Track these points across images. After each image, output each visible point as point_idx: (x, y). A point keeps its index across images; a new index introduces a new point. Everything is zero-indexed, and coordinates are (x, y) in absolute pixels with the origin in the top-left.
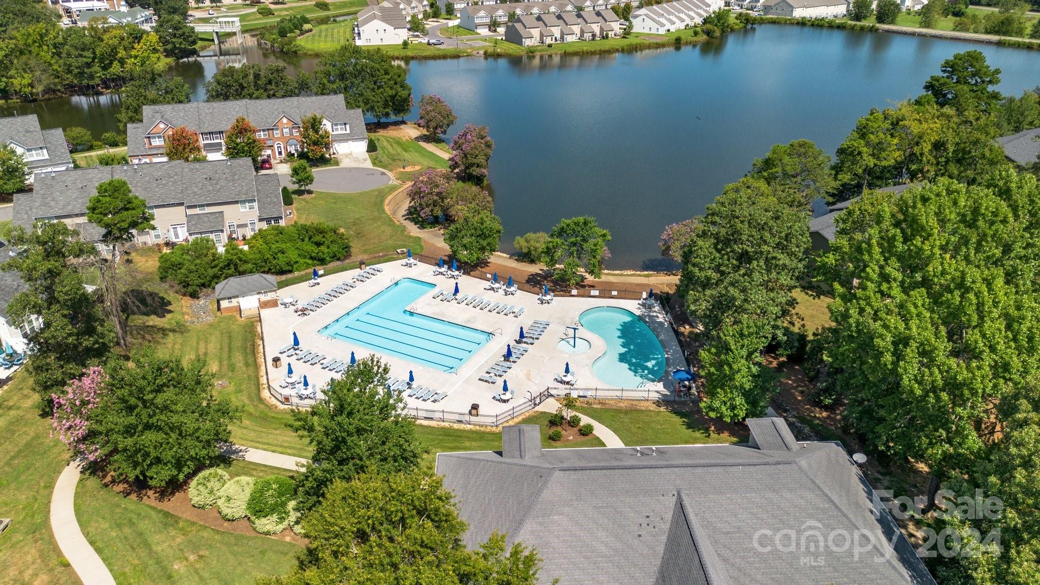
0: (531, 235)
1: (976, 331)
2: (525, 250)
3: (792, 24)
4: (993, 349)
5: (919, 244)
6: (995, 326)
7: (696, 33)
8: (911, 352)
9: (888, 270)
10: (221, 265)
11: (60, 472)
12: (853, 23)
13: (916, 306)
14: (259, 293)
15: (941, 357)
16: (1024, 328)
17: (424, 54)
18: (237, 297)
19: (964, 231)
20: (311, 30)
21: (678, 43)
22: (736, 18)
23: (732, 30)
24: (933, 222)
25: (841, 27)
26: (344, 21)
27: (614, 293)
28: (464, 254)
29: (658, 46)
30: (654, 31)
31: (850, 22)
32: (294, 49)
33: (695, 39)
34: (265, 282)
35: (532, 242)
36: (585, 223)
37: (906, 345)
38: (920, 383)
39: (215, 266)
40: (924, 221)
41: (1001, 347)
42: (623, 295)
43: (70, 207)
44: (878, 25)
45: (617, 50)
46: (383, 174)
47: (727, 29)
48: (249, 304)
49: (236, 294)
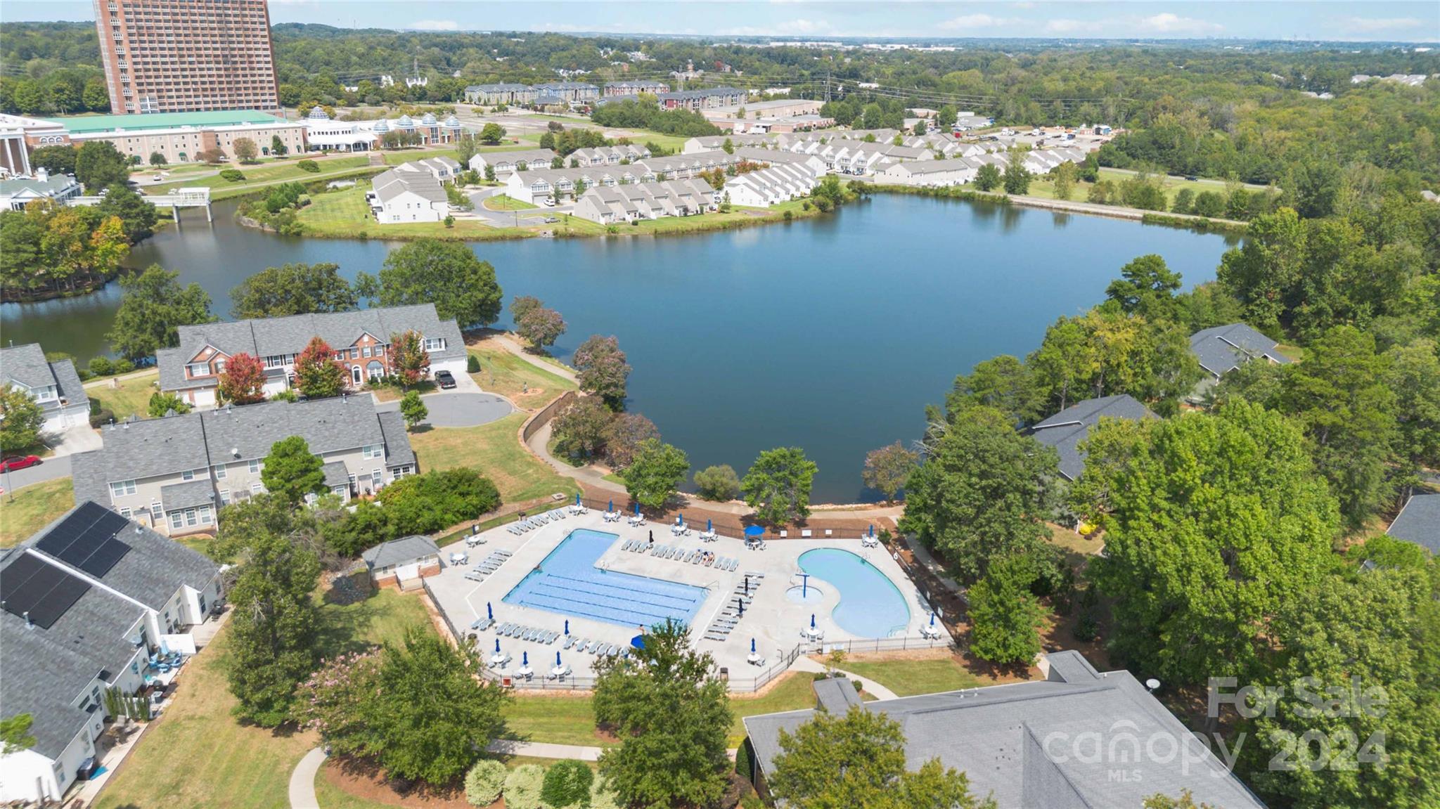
0: (712, 468)
1: (1248, 553)
2: (709, 487)
3: (912, 194)
4: (1264, 568)
5: (1182, 475)
6: (1262, 549)
7: (806, 207)
8: (1195, 576)
9: (1156, 500)
10: (359, 527)
11: (287, 786)
12: (982, 193)
13: (1188, 534)
14: (419, 559)
15: (1220, 581)
16: (1286, 549)
17: (476, 235)
18: (393, 566)
19: (1218, 461)
20: (308, 203)
21: (788, 218)
22: (848, 187)
23: (847, 202)
24: (1191, 455)
25: (968, 199)
26: (347, 188)
27: (829, 532)
28: (645, 497)
29: (766, 222)
30: (755, 204)
31: (978, 192)
32: (296, 230)
33: (806, 213)
34: (425, 546)
35: (717, 477)
36: (792, 456)
37: (1189, 570)
38: (1206, 605)
39: (353, 529)
40: (1183, 455)
41: (1272, 567)
42: (838, 533)
43: (155, 467)
44: (1009, 196)
45: (718, 229)
46: (499, 400)
47: (838, 200)
48: (408, 573)
49: (392, 562)
